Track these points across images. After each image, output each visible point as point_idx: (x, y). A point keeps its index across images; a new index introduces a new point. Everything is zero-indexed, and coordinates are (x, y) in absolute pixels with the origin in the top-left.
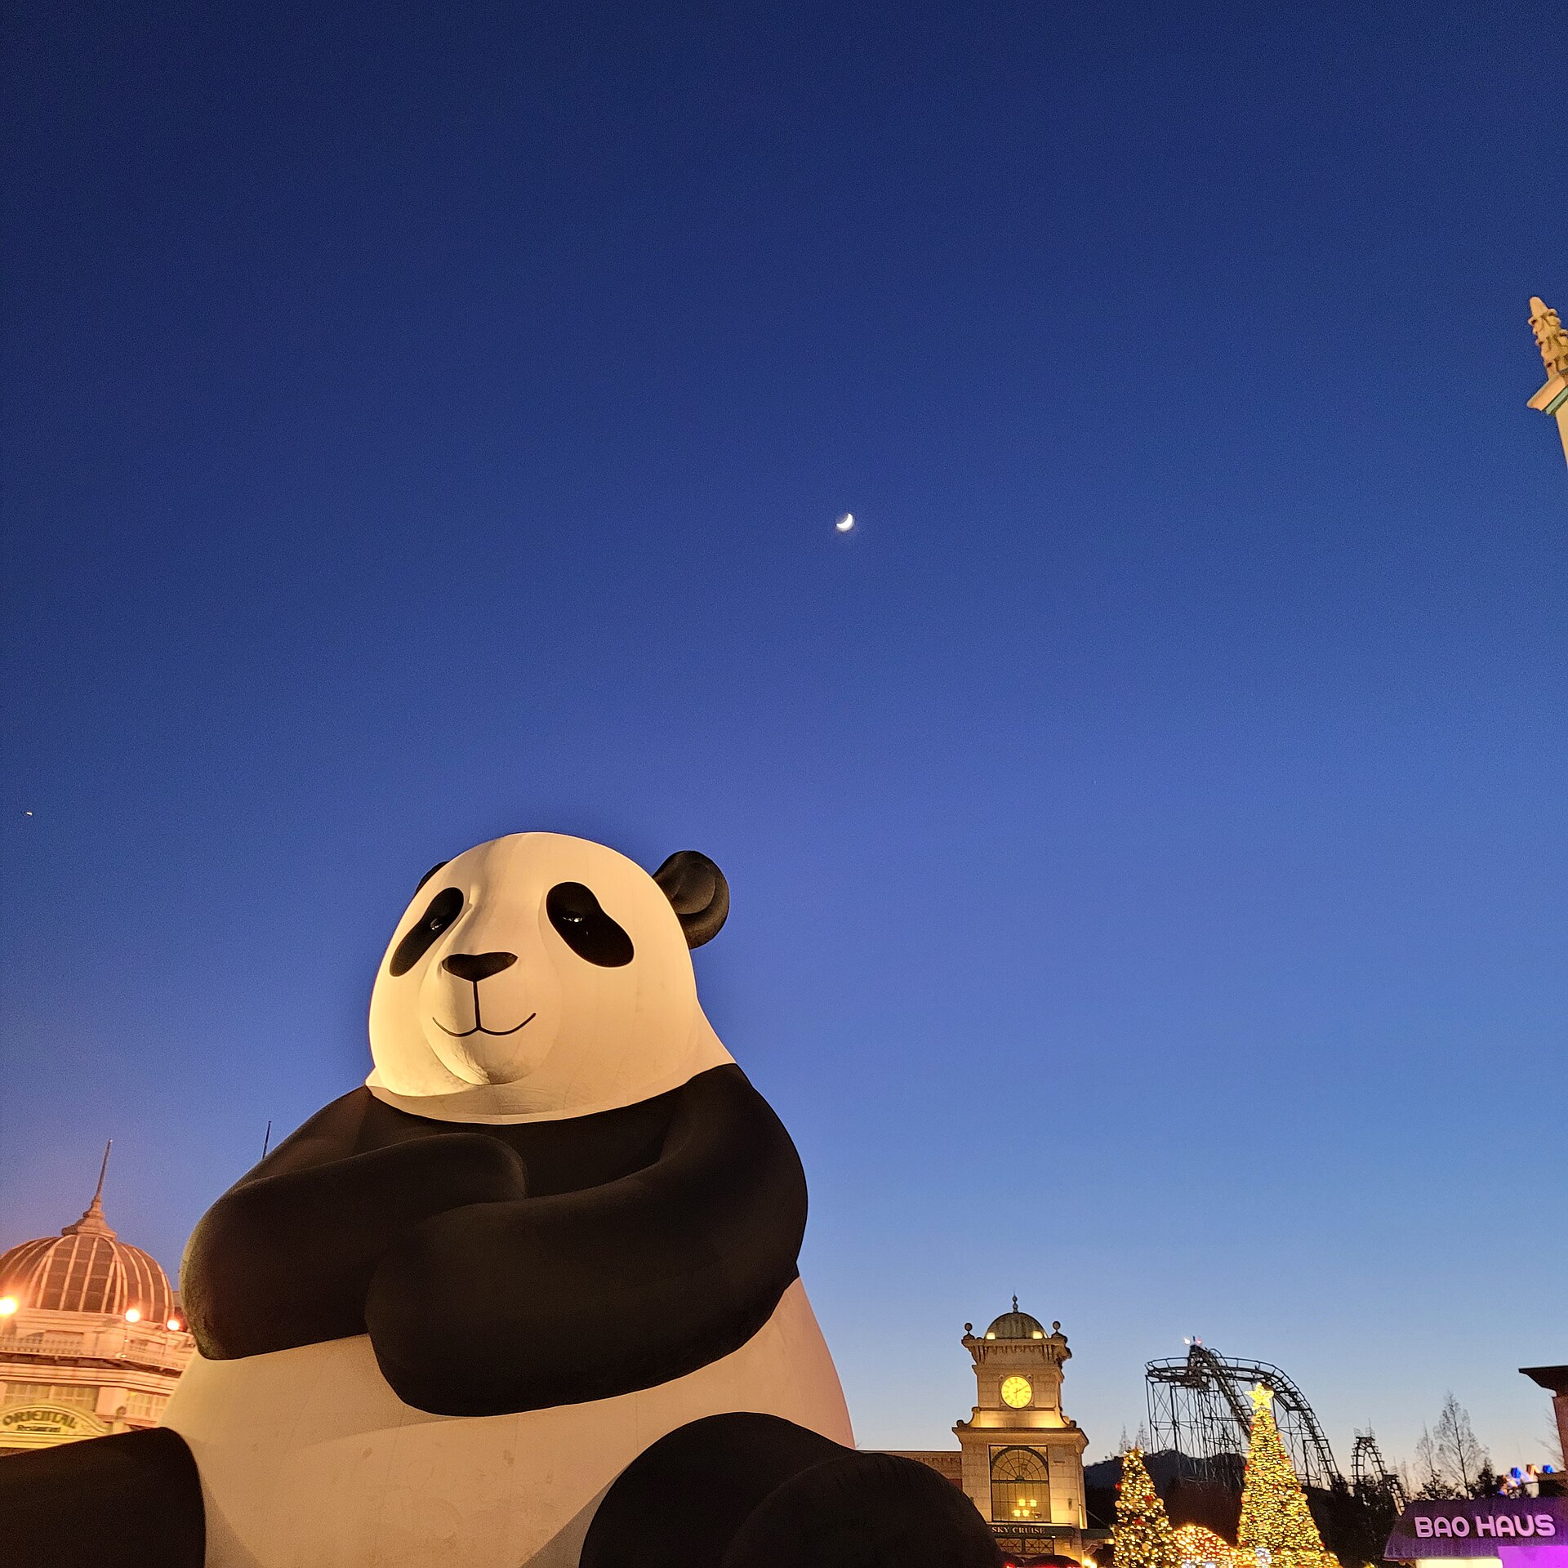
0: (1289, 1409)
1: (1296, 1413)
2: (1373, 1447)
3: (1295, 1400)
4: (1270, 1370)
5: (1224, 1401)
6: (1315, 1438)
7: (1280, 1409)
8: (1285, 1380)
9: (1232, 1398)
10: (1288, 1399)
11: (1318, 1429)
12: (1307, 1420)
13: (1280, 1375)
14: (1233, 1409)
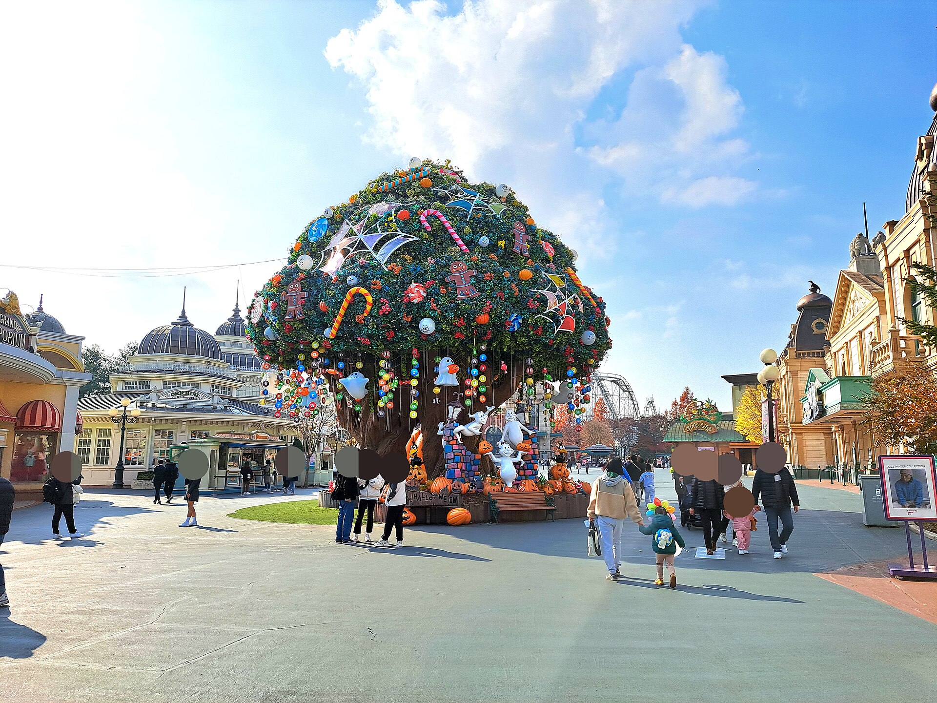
0: (624, 391)
1: (627, 393)
2: (652, 404)
3: (627, 388)
4: (619, 377)
5: (599, 389)
6: (633, 402)
7: (621, 391)
8: (624, 381)
9: (601, 387)
10: (624, 387)
11: (634, 398)
12: (631, 395)
13: (623, 379)
14: (602, 392)
